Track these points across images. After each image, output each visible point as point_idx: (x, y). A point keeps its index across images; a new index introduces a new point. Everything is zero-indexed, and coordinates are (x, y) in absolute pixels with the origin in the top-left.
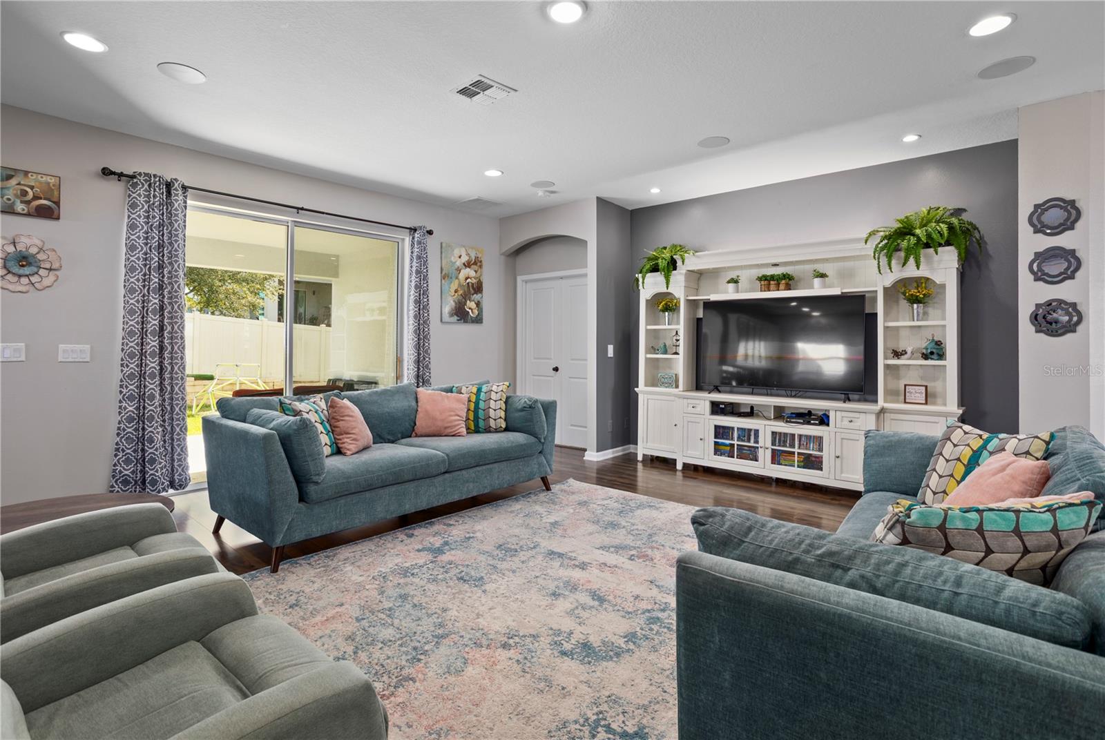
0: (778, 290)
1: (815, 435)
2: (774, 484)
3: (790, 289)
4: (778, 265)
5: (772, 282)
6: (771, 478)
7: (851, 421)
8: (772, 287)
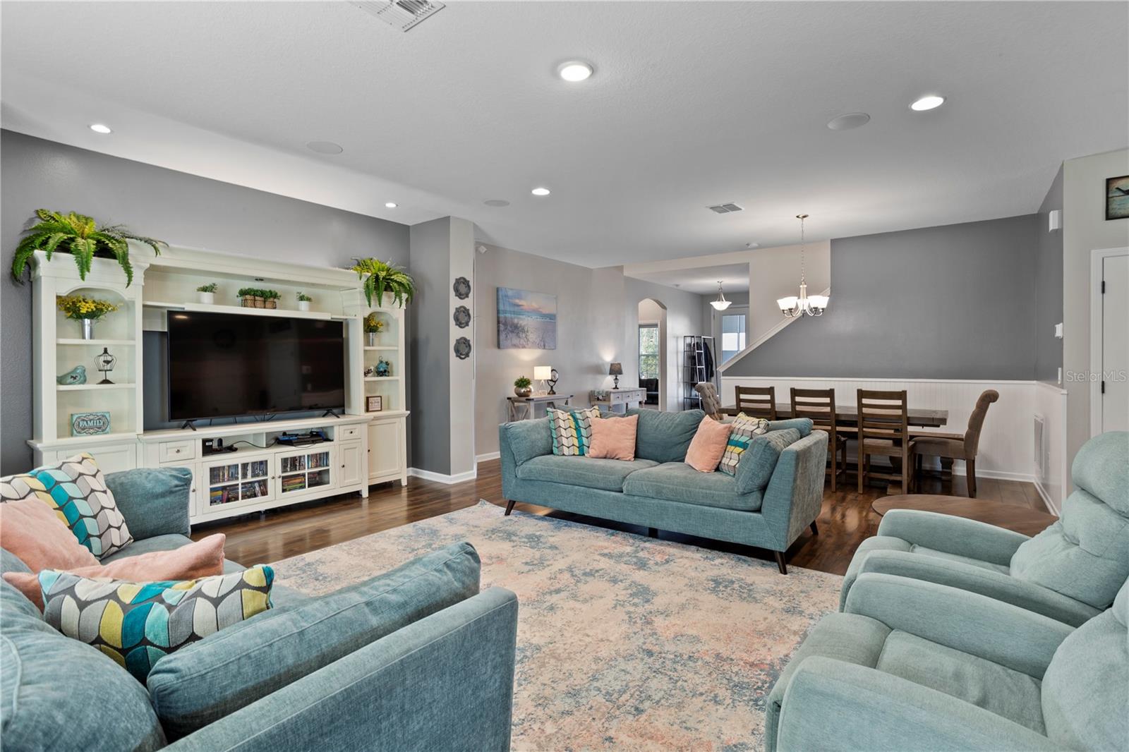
0: (265, 308)
1: (320, 452)
2: (263, 517)
3: (275, 308)
4: (262, 280)
5: (257, 298)
6: (260, 512)
7: (351, 432)
8: (258, 303)
